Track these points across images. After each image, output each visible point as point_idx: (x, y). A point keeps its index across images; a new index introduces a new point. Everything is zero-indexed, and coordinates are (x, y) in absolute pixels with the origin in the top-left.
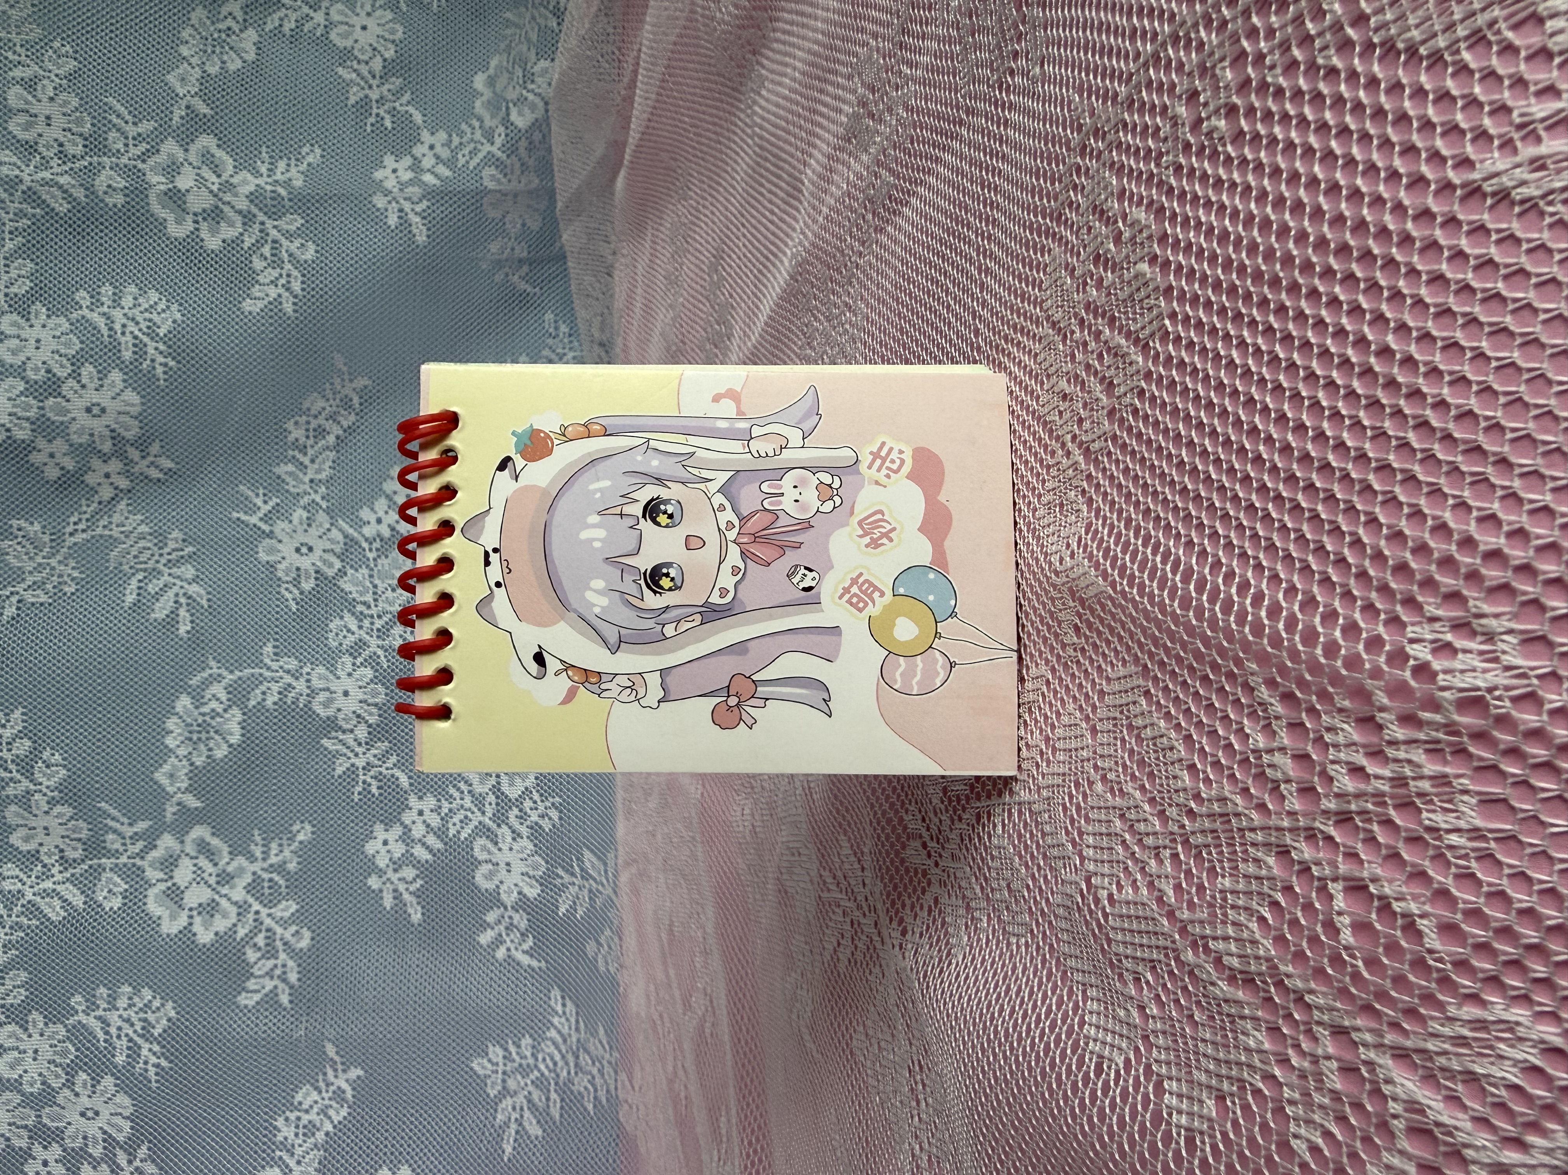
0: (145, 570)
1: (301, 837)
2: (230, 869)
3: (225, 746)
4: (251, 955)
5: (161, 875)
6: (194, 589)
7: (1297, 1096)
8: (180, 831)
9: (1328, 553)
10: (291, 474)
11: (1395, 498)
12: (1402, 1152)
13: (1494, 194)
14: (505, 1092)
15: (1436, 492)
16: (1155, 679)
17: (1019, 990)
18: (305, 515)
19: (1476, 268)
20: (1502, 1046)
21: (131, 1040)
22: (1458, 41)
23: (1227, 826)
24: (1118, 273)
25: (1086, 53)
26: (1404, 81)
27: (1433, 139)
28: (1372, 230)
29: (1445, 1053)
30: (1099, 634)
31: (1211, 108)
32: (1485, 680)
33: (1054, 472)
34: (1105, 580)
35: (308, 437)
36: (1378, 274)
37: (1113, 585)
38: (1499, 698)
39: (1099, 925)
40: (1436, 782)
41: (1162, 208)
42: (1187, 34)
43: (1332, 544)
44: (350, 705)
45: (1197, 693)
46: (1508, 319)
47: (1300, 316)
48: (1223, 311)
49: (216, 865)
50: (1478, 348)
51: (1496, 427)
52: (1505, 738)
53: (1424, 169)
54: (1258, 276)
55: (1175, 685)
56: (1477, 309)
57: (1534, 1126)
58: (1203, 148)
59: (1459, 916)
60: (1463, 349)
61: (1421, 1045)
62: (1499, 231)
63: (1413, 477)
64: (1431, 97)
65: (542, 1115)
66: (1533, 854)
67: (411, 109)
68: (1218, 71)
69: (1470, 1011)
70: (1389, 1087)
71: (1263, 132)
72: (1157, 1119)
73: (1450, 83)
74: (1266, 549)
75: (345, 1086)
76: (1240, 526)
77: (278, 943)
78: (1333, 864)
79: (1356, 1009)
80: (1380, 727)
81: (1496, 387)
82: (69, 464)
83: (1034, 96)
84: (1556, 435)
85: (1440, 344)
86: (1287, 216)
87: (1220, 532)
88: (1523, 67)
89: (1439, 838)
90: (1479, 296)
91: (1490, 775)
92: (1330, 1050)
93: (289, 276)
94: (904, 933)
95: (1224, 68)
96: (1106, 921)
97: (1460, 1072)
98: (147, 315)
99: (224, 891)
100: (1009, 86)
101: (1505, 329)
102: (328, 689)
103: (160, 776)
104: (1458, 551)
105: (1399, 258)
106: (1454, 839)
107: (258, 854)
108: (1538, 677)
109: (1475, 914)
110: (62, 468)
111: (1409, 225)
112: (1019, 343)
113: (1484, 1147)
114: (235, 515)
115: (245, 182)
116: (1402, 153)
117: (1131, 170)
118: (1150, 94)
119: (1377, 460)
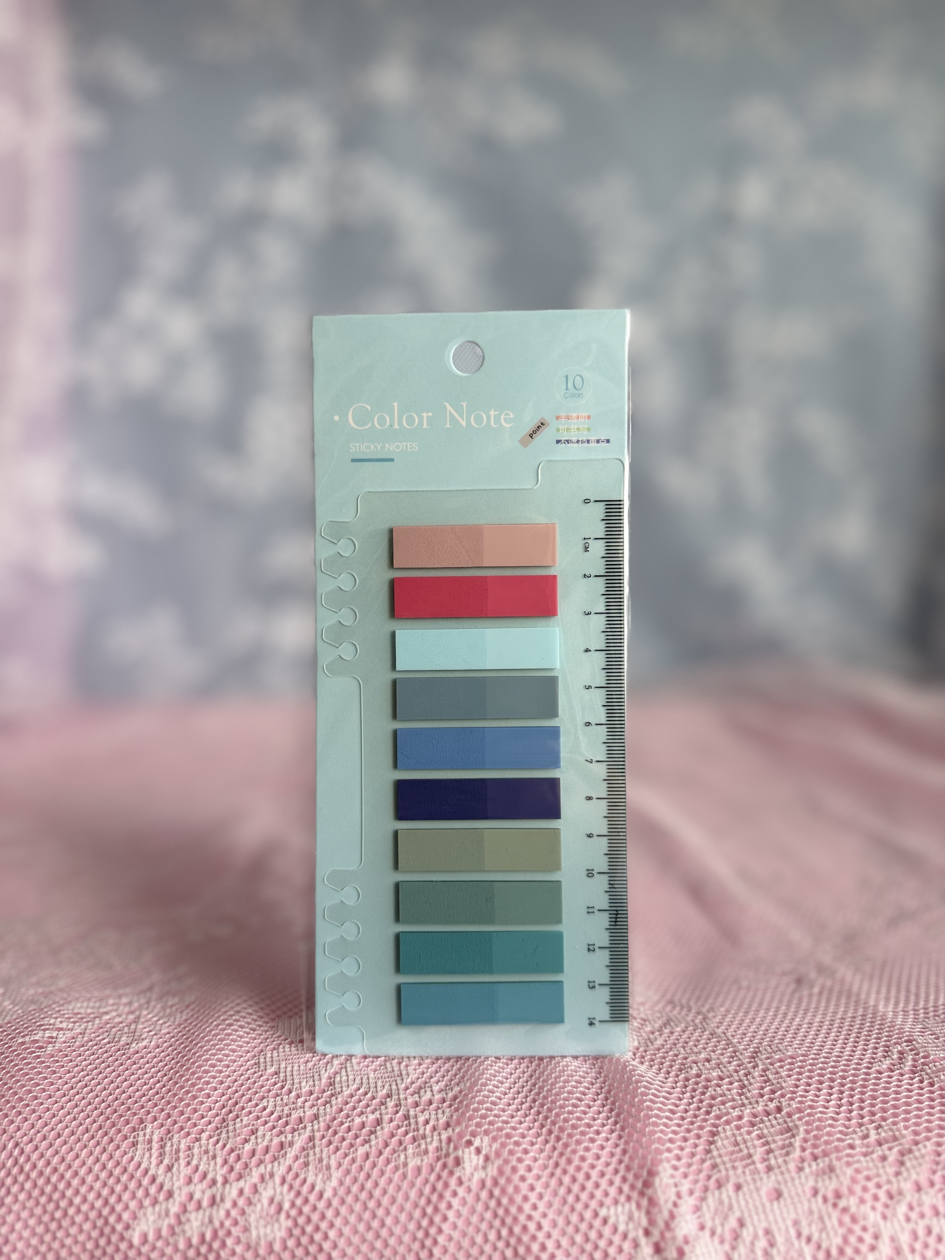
7: (285, 1101)
11: (539, 1136)
12: (271, 1139)
15: (541, 1150)
20: (321, 1176)
23: (396, 1076)
26: (701, 1140)
29: (315, 1155)
31: (701, 1067)
32: (467, 1166)
40: (425, 1150)
51: (565, 1172)
52: (445, 1173)
57: (291, 1187)
58: (685, 1065)
59: (372, 1160)
61: (317, 1145)
64: (693, 1150)
66: (399, 1186)
70: (297, 1135)
73: (698, 1157)
79: (327, 1123)
80: (446, 1129)
85: (600, 1152)
88: (702, 1183)
91: (429, 1170)
97: (308, 1160)
101: (604, 1176)
104: (517, 1157)
106: (402, 1157)
108: (469, 1185)
109: (374, 1165)
113: (280, 1169)
117: (681, 1036)
118: (714, 1042)
119: (554, 1128)
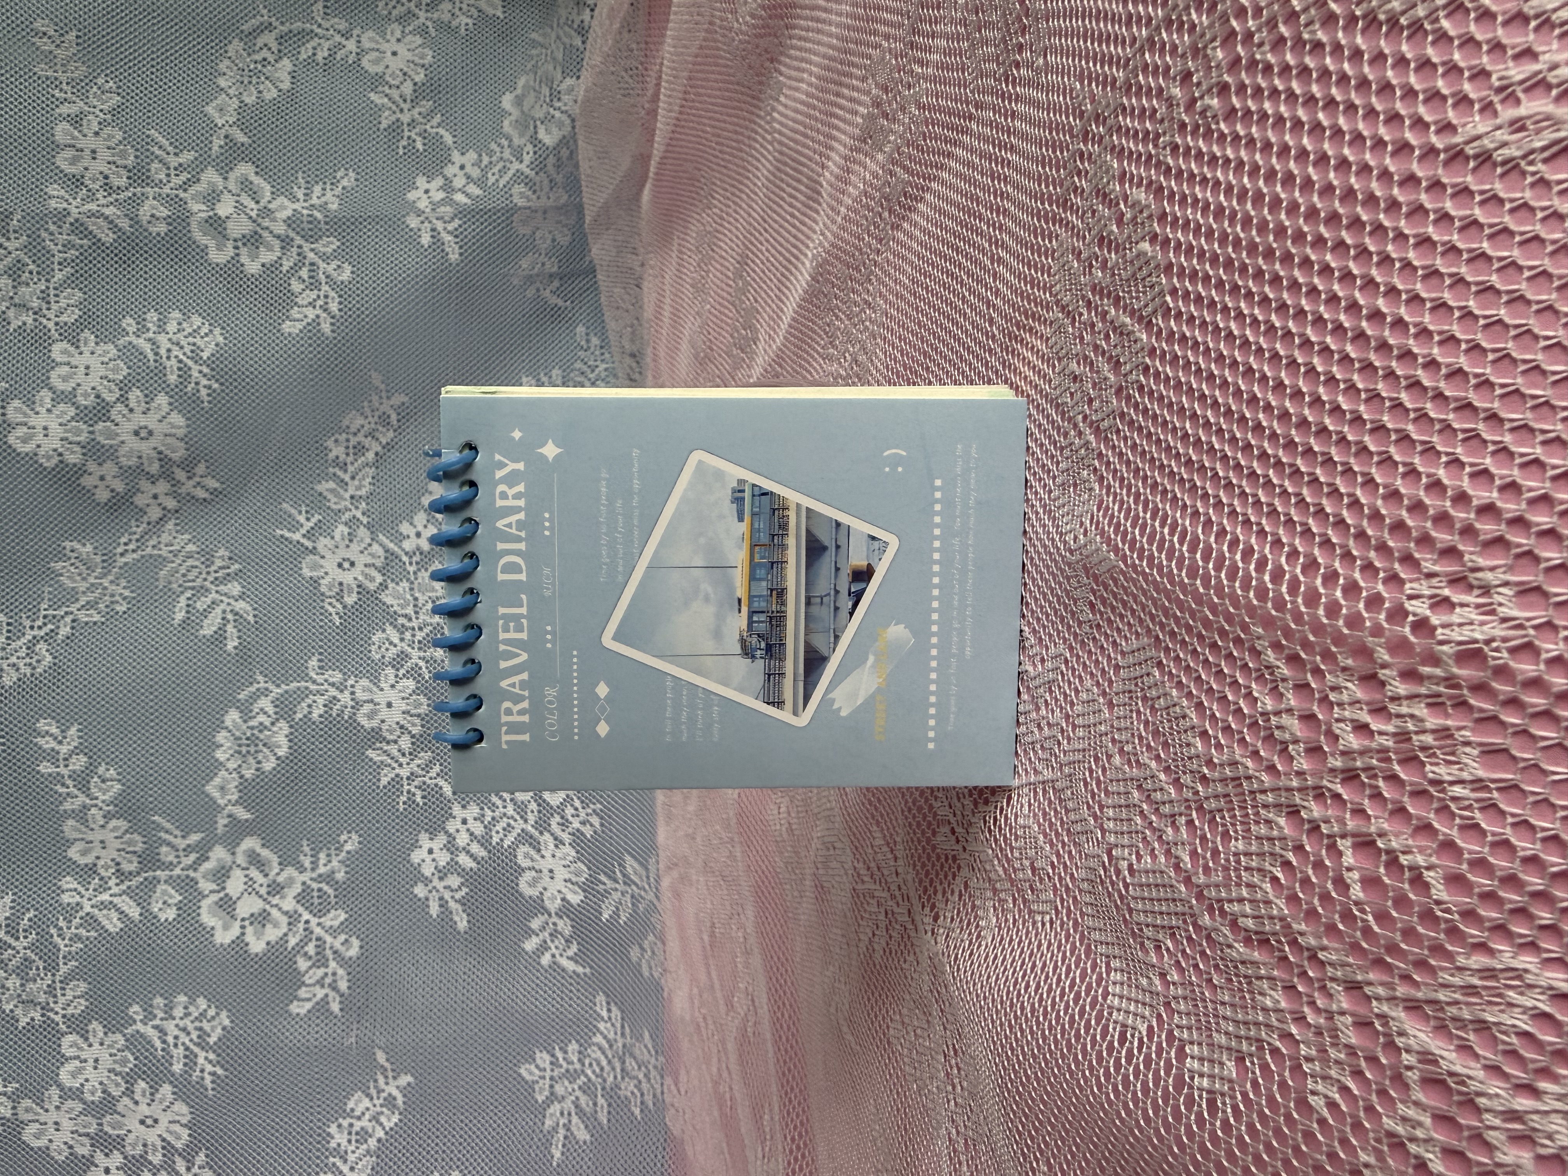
0: (193, 588)
1: (348, 847)
2: (280, 879)
3: (273, 759)
4: (302, 964)
5: (214, 887)
6: (240, 605)
8: (231, 842)
9: (1327, 515)
10: (332, 491)
11: (1390, 458)
12: (1417, 1104)
13: (1476, 157)
14: (553, 1097)
15: (1429, 450)
16: (1167, 649)
17: (1044, 965)
18: (346, 530)
19: (1462, 229)
20: (1511, 993)
21: (187, 1049)
22: (1437, 10)
23: (1239, 790)
24: (1121, 253)
25: (1085, 42)
26: (1387, 51)
27: (1416, 106)
28: (1360, 197)
29: (1456, 1003)
30: (1113, 609)
31: (1204, 87)
32: (1482, 632)
33: (1067, 452)
34: (1116, 555)
35: (348, 454)
36: (1367, 240)
37: (1124, 559)
38: (1497, 650)
39: (1121, 897)
40: (1437, 735)
41: (1161, 188)
42: (1179, 17)
43: (1332, 506)
44: (394, 717)
45: (1206, 660)
46: (1494, 278)
47: (1295, 285)
48: (1220, 284)
49: (266, 875)
50: (1465, 307)
51: (1485, 384)
52: (1503, 688)
53: (1408, 135)
54: (1252, 248)
55: (1186, 654)
56: (1463, 270)
57: (1545, 1072)
58: (1198, 127)
59: (1465, 866)
60: (1451, 309)
61: (1432, 995)
62: (1482, 192)
63: (1407, 437)
64: (1412, 65)
65: (588, 1119)
66: (1536, 803)
67: (442, 131)
68: (1209, 52)
69: (1478, 961)
70: (1403, 1039)
71: (1253, 108)
72: (1180, 1083)
73: (1430, 51)
74: (1269, 514)
75: (395, 1093)
76: (1243, 494)
77: (328, 953)
78: (1342, 821)
79: (1368, 963)
80: (1383, 684)
81: (1484, 344)
82: (119, 486)
83: (1038, 86)
84: (1544, 389)
85: (1428, 305)
86: (1279, 188)
87: (1225, 500)
88: (1500, 32)
89: (1443, 791)
90: (1465, 256)
91: (1491, 726)
92: (1345, 1005)
93: (326, 297)
94: (936, 918)
95: (1214, 48)
96: (1127, 891)
97: (1472, 1022)
98: (191, 339)
99: (275, 900)
100: (1014, 79)
101: (1491, 288)
102: (372, 701)
103: (211, 789)
104: (1453, 506)
105: (1386, 223)
106: (1458, 791)
107: (307, 864)
108: (1535, 627)
109: (1480, 864)
110: (112, 491)
111: (1396, 191)
112: (1031, 329)
113: (1497, 1095)
114: (279, 532)
115: (283, 207)
116: (1387, 122)
117: (1131, 153)
118: (1146, 77)
119: (1372, 422)
